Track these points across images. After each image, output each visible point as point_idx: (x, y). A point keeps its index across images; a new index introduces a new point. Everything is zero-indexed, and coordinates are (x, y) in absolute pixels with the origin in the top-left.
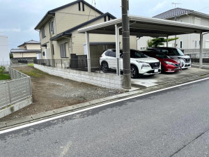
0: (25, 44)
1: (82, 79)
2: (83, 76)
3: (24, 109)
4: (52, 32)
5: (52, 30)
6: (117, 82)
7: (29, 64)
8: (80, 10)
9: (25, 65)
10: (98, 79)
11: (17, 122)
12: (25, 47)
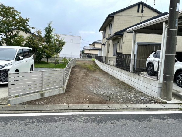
0: (94, 43)
1: (123, 78)
2: (123, 75)
3: (54, 96)
4: (110, 33)
5: (110, 31)
6: (154, 88)
7: (93, 59)
8: (138, 12)
9: (90, 59)
10: (136, 80)
11: (34, 108)
12: (94, 46)
